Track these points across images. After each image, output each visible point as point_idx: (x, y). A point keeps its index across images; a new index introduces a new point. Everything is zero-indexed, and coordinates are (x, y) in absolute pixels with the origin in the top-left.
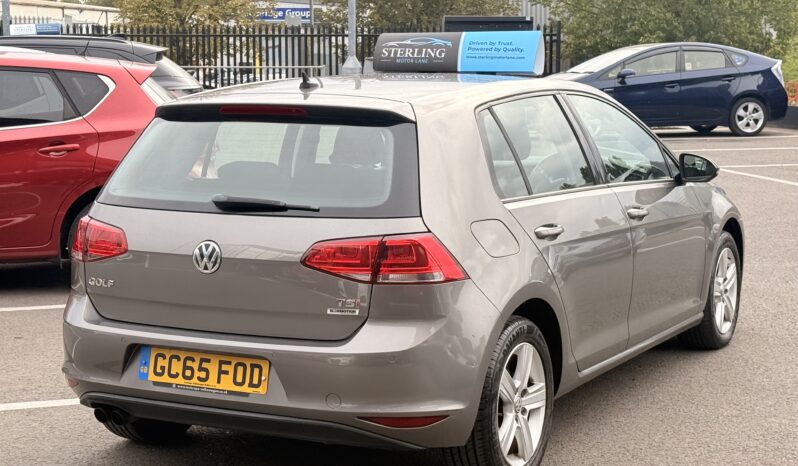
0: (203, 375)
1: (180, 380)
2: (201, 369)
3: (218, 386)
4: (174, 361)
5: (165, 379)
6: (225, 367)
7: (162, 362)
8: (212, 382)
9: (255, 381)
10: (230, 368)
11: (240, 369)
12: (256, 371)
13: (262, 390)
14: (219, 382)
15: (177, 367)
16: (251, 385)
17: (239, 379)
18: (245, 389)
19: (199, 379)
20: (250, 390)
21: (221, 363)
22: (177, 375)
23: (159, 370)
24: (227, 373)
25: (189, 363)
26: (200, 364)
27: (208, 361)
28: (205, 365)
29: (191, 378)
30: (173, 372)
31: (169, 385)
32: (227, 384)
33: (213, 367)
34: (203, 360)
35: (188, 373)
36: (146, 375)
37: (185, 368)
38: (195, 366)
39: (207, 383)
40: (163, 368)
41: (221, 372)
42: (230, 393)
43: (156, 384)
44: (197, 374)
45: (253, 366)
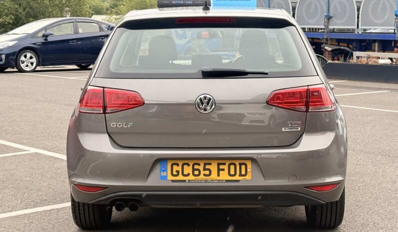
0: (207, 172)
1: (191, 177)
2: (205, 169)
3: (219, 178)
4: (185, 167)
5: (181, 177)
6: (221, 167)
7: (175, 168)
8: (214, 175)
9: (243, 173)
10: (226, 167)
11: (232, 167)
12: (243, 167)
13: (248, 177)
14: (218, 175)
15: (188, 170)
16: (241, 175)
17: (232, 172)
18: (237, 177)
19: (205, 175)
20: (241, 178)
21: (219, 164)
22: (188, 175)
23: (175, 173)
24: (223, 170)
25: (196, 167)
26: (204, 167)
27: (210, 164)
28: (207, 167)
29: (199, 175)
30: (185, 173)
31: (184, 181)
32: (224, 176)
33: (214, 167)
34: (205, 164)
35: (196, 173)
36: (167, 176)
37: (194, 170)
38: (201, 168)
39: (210, 177)
40: (178, 172)
41: (219, 170)
42: (227, 181)
43: (173, 181)
44: (202, 172)
45: (241, 164)
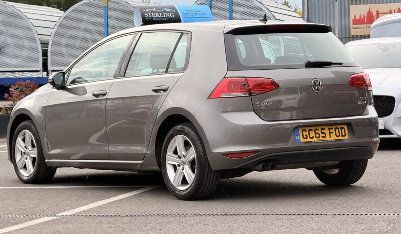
0: (323, 135)
1: (315, 139)
2: (322, 133)
3: (331, 139)
4: (310, 131)
5: (308, 139)
6: (331, 130)
7: (305, 133)
8: (328, 137)
9: (344, 134)
10: (333, 130)
11: (337, 130)
12: (343, 130)
13: (347, 137)
14: (330, 137)
15: (312, 134)
16: (342, 136)
17: (338, 134)
18: (341, 138)
19: (322, 137)
20: (343, 138)
21: (329, 129)
22: (313, 137)
23: (305, 137)
24: (332, 132)
25: (317, 131)
26: (321, 131)
27: (324, 129)
28: (323, 131)
29: (319, 137)
30: (311, 136)
31: (311, 142)
32: (333, 137)
33: (326, 131)
34: (322, 129)
35: (317, 135)
36: (300, 139)
37: (316, 133)
38: (319, 132)
39: (326, 138)
40: (306, 135)
41: (330, 132)
42: (336, 140)
43: (305, 142)
44: (321, 135)
45: (341, 128)
